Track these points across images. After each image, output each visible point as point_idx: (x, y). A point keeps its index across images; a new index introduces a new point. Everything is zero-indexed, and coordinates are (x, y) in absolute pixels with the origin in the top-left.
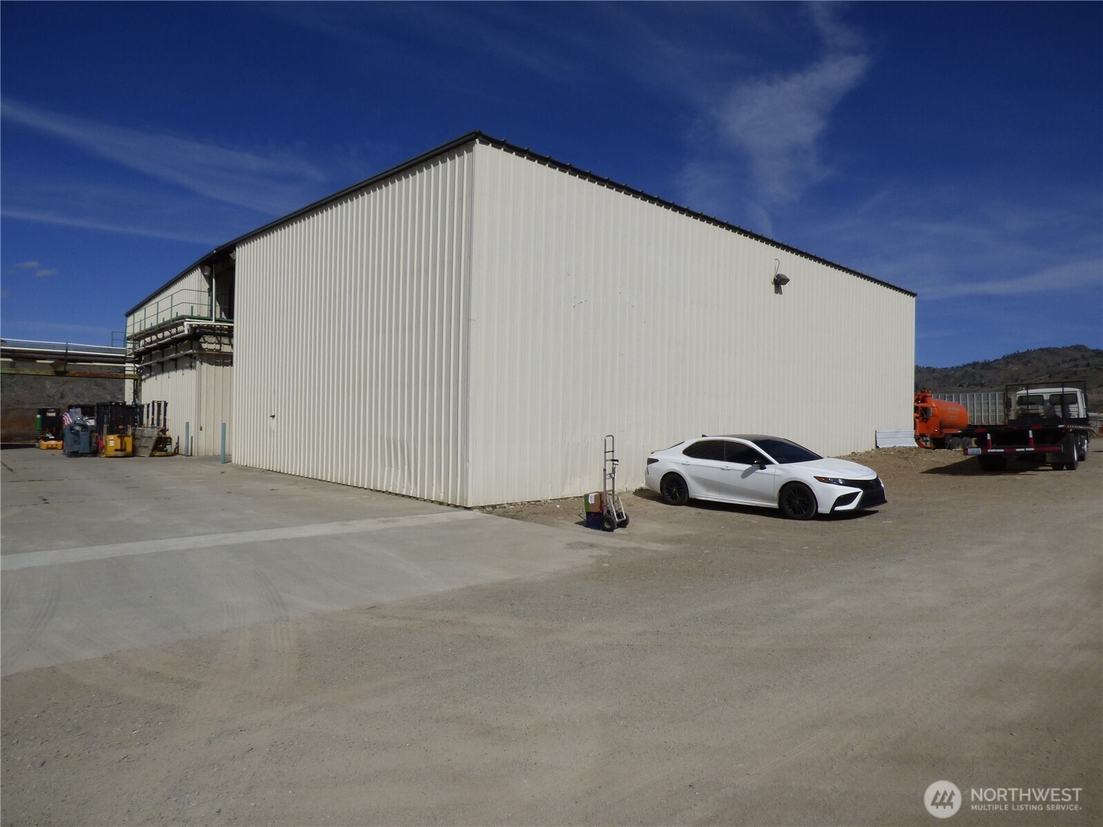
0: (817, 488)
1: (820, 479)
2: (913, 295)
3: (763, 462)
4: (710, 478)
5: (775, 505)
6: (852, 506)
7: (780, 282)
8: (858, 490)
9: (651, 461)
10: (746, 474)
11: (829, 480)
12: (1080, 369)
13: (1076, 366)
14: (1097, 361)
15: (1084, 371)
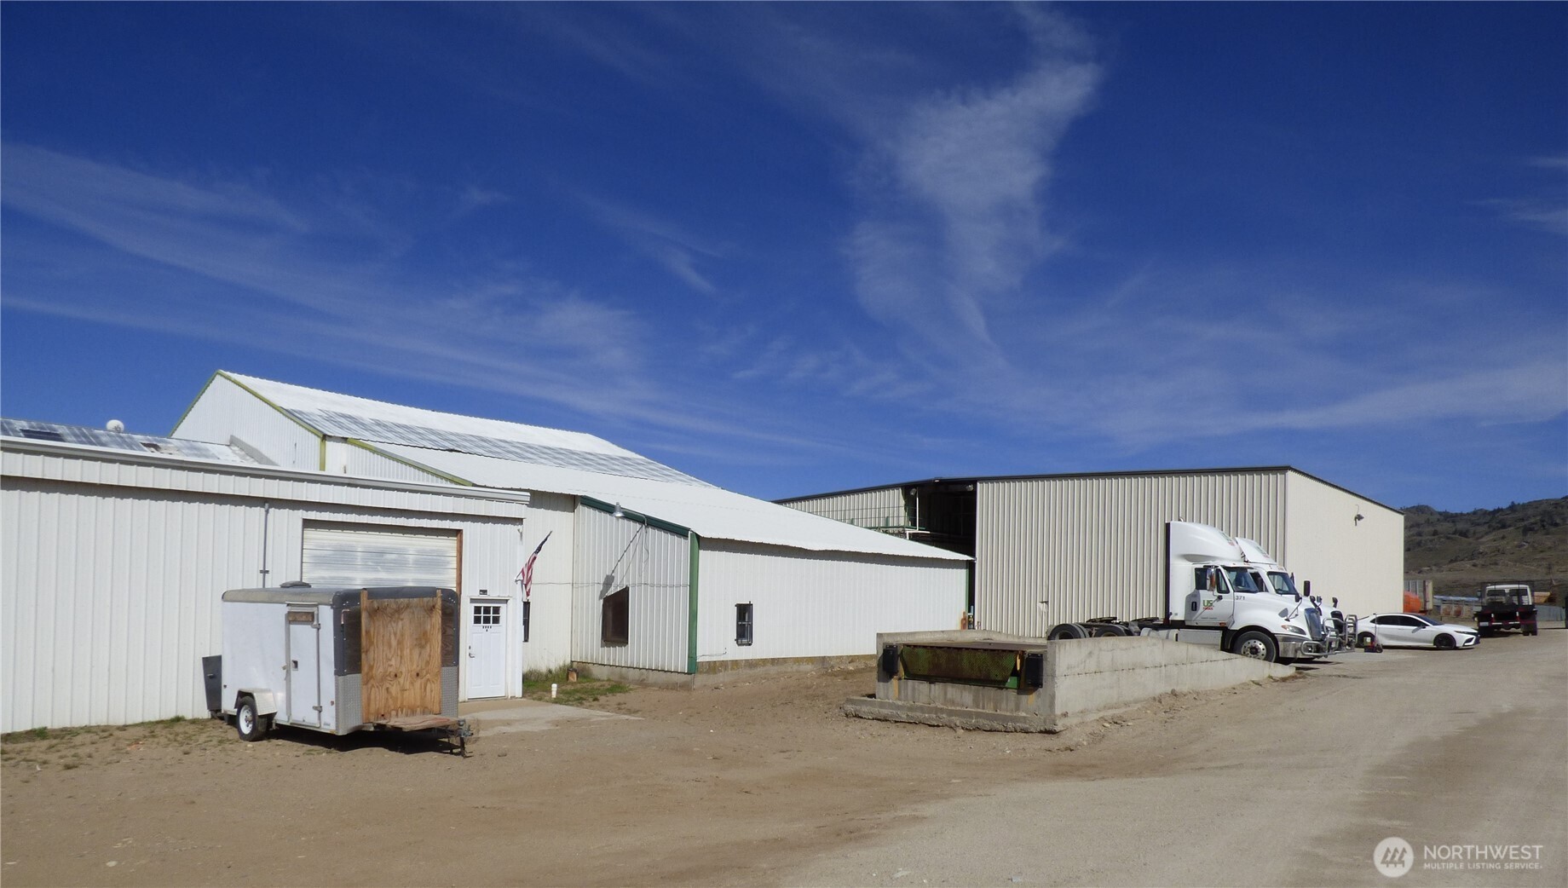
0: (1456, 636)
1: (1458, 632)
3: (1424, 626)
4: (1395, 634)
5: (1431, 645)
6: (1472, 643)
7: (1359, 517)
8: (1471, 636)
10: (1414, 631)
11: (1460, 632)
12: (1424, 538)
13: (1419, 534)
14: (1445, 527)
15: (1431, 541)
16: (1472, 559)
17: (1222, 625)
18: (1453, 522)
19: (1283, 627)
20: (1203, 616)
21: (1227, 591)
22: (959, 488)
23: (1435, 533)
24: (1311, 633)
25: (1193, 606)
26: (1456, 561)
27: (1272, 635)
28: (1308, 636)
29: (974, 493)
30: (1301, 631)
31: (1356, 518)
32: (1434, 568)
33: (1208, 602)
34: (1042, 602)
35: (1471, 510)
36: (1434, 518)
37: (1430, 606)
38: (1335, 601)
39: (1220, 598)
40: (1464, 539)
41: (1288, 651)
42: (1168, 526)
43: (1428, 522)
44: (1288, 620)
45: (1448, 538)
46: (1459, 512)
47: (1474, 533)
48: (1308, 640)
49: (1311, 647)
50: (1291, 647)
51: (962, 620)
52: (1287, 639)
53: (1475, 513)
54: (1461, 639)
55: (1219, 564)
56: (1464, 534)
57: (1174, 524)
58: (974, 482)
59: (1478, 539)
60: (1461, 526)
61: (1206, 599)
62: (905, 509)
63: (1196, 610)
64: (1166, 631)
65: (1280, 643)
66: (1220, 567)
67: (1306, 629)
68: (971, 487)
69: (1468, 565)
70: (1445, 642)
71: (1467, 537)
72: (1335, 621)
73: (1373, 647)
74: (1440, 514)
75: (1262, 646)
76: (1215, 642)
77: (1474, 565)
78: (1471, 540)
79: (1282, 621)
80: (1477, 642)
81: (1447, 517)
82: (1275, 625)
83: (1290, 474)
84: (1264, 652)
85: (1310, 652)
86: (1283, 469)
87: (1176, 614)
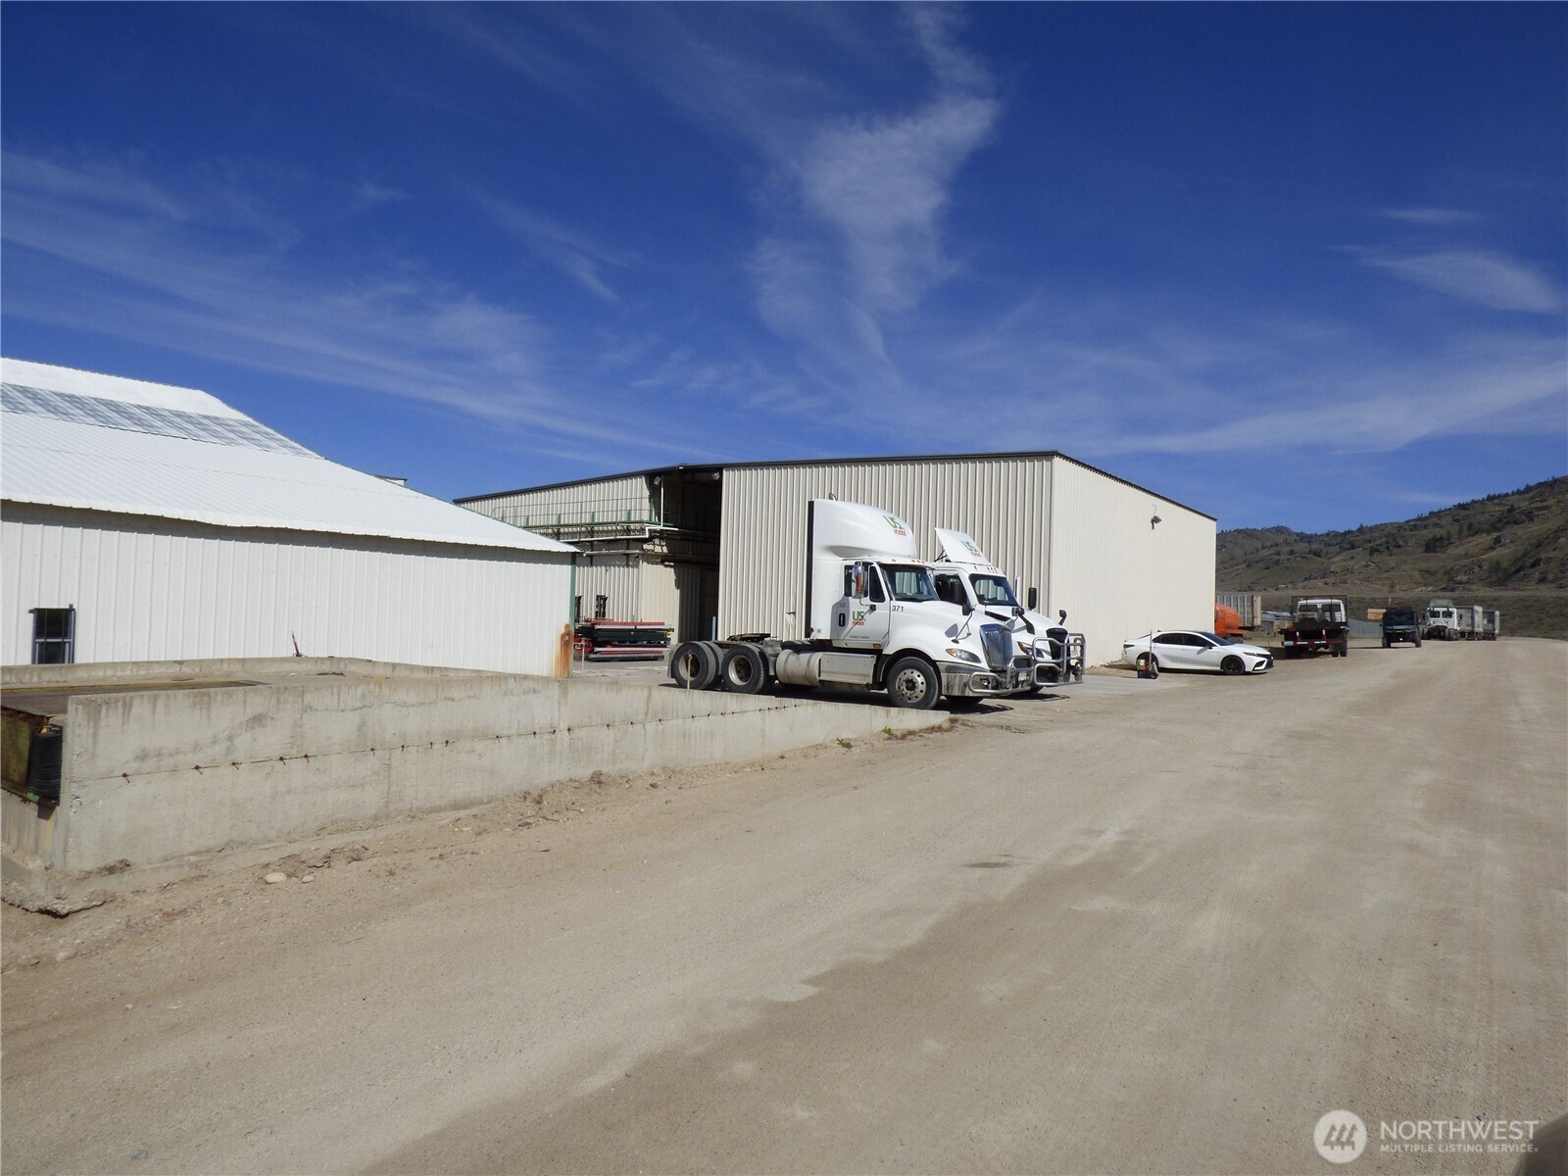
0: (1245, 658)
1: (1247, 654)
2: (1215, 520)
3: (1211, 646)
4: (1179, 655)
5: (1219, 668)
6: (1263, 667)
7: (1155, 520)
8: (1262, 659)
9: (1126, 646)
10: (1200, 652)
11: (1250, 654)
12: (1282, 557)
13: (1278, 554)
14: (1303, 547)
15: (1288, 560)
16: (1324, 578)
17: (877, 647)
18: (1309, 542)
19: (949, 651)
20: (852, 634)
21: (882, 600)
22: (704, 476)
23: (1292, 552)
24: (989, 662)
25: (841, 620)
26: (1310, 579)
27: (933, 663)
28: (984, 664)
29: (720, 482)
30: (975, 658)
31: (1153, 521)
32: (1290, 586)
33: (859, 613)
34: (790, 613)
35: (1325, 532)
36: (1291, 539)
37: (1258, 622)
38: (1063, 614)
39: (873, 608)
40: (1317, 558)
41: (953, 686)
42: (811, 504)
43: (1286, 542)
44: (955, 641)
45: (1303, 558)
46: (1314, 533)
47: (1327, 553)
48: (983, 670)
49: (987, 680)
50: (957, 681)
51: (563, 636)
52: (953, 669)
53: (1328, 534)
54: (1250, 663)
55: (874, 560)
56: (1317, 554)
57: (818, 503)
58: (720, 469)
59: (1329, 559)
60: (1315, 546)
61: (856, 610)
62: (650, 501)
63: (844, 625)
64: (809, 654)
65: (943, 675)
66: (875, 565)
67: (981, 655)
68: (716, 476)
69: (1320, 583)
70: (1232, 666)
71: (1320, 557)
72: (1050, 642)
73: (1147, 670)
74: (1297, 534)
75: (920, 679)
76: (866, 673)
77: (1326, 584)
78: (1323, 560)
79: (948, 643)
80: (1270, 665)
81: (1303, 537)
82: (937, 646)
83: (1057, 460)
84: (923, 687)
85: (987, 687)
86: (1049, 455)
87: (819, 631)
